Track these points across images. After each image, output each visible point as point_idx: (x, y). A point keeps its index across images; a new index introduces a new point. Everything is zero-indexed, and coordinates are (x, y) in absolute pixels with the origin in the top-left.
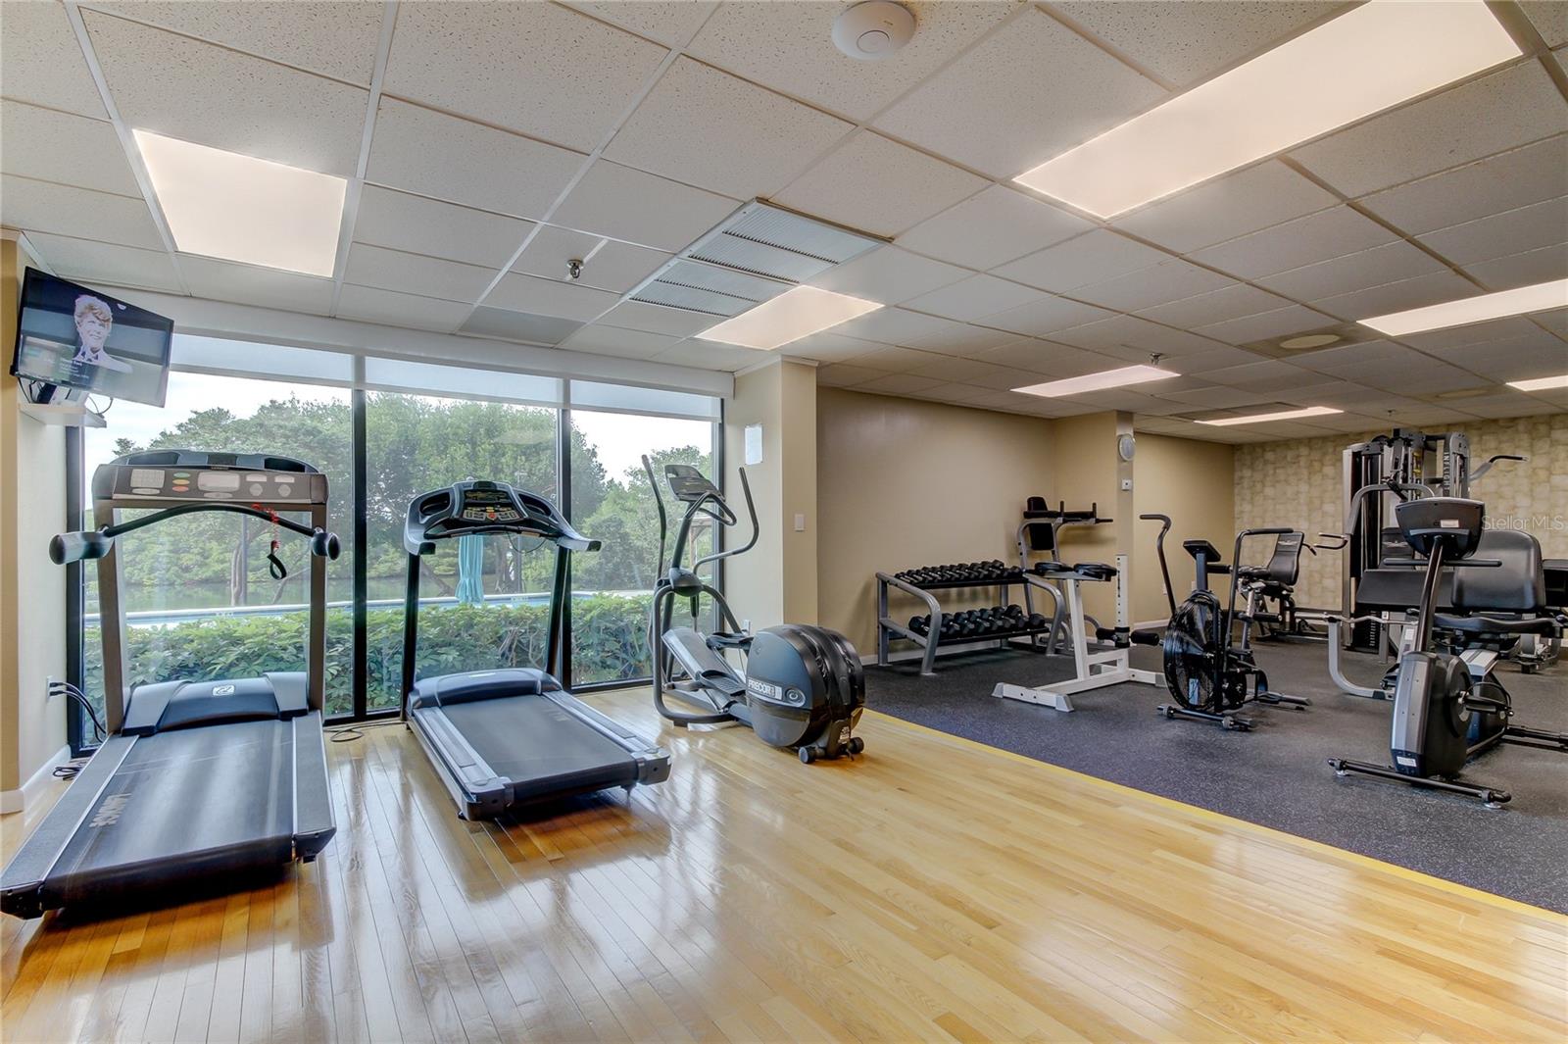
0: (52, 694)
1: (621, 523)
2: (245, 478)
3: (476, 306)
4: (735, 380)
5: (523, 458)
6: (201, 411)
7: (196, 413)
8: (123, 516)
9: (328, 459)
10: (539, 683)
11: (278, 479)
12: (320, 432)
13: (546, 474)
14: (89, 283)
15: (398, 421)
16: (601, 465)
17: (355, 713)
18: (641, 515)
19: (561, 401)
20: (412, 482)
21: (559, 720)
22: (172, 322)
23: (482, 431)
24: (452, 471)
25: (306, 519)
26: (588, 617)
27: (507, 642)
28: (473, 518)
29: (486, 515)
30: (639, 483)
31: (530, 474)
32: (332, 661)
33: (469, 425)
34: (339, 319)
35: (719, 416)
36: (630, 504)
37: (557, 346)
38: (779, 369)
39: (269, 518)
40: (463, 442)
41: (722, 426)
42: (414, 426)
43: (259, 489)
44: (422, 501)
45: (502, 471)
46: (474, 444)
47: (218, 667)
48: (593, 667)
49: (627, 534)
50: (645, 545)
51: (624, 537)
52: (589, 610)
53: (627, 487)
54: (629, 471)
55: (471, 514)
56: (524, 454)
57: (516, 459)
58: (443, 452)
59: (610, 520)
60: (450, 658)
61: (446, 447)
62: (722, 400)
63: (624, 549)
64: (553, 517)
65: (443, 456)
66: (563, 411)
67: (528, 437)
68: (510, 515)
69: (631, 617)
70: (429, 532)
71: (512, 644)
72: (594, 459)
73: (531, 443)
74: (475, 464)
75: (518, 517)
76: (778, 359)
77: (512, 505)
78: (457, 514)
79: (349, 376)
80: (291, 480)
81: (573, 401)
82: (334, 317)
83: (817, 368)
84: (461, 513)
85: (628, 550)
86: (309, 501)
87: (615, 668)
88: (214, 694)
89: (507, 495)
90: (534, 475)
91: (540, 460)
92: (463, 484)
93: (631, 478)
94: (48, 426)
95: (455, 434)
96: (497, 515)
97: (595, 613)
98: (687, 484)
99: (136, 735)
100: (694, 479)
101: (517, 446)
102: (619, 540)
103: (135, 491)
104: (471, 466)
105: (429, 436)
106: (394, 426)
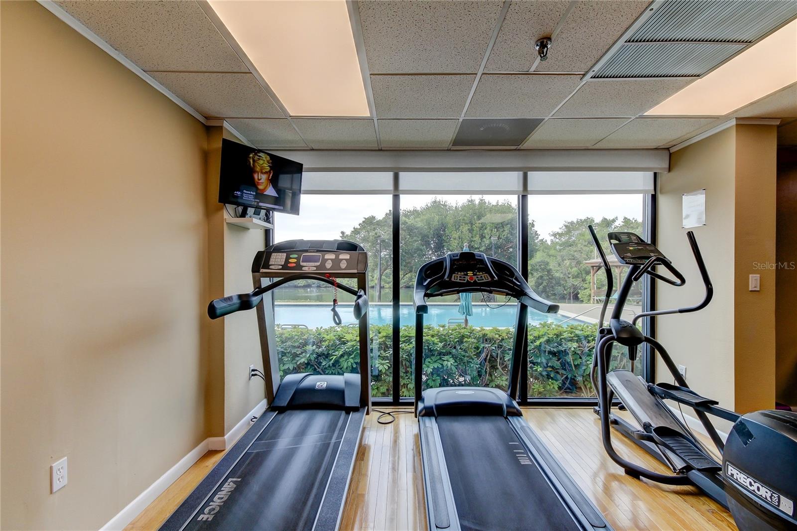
0: (253, 375)
1: (548, 264)
2: (324, 257)
3: (461, 120)
4: (670, 154)
5: (496, 230)
6: (366, 217)
7: (365, 218)
8: (265, 282)
9: (410, 235)
10: (505, 407)
11: (341, 257)
12: (407, 223)
13: (507, 237)
14: (271, 150)
15: (439, 215)
16: (536, 232)
17: (393, 400)
18: (559, 258)
19: (521, 188)
20: (444, 244)
21: (522, 463)
22: (302, 165)
23: (475, 217)
24: (462, 238)
25: (353, 283)
26: (538, 343)
27: (483, 355)
28: (458, 281)
29: (467, 278)
30: (557, 240)
31: (499, 238)
32: (386, 360)
33: (470, 215)
34: (384, 150)
35: (652, 188)
36: (552, 252)
37: (519, 147)
38: (733, 133)
39: (333, 283)
40: (466, 224)
41: (654, 198)
42: (445, 217)
43: (330, 264)
44: (425, 269)
45: (485, 237)
46: (472, 224)
47: (335, 357)
48: (541, 378)
49: (550, 269)
50: (562, 276)
51: (549, 271)
52: (539, 337)
53: (549, 243)
54: (552, 233)
55: (457, 277)
56: (496, 228)
57: (492, 230)
58: (457, 229)
59: (542, 262)
60: (449, 364)
61: (460, 227)
62: (655, 174)
63: (549, 278)
64: (516, 279)
65: (458, 231)
66: (523, 196)
67: (498, 218)
68: (484, 278)
69: (569, 344)
70: (428, 292)
71: (487, 356)
72: (533, 228)
73: (500, 222)
74: (472, 234)
75: (490, 279)
76: (733, 122)
77: (486, 269)
78: (447, 278)
79: (391, 187)
80: (348, 257)
81: (529, 188)
82: (381, 150)
83: (778, 127)
84: (450, 276)
85: (551, 279)
86: (355, 271)
87: (556, 380)
88: (317, 387)
89: (482, 261)
90: (501, 238)
91: (504, 231)
92: (453, 254)
93: (553, 238)
94: (251, 230)
95: (464, 219)
96: (475, 278)
97: (542, 340)
98: (631, 248)
99: (275, 411)
100: (636, 243)
101: (493, 223)
102: (546, 273)
103: (271, 267)
104: (470, 235)
105: (452, 221)
106: (437, 218)
